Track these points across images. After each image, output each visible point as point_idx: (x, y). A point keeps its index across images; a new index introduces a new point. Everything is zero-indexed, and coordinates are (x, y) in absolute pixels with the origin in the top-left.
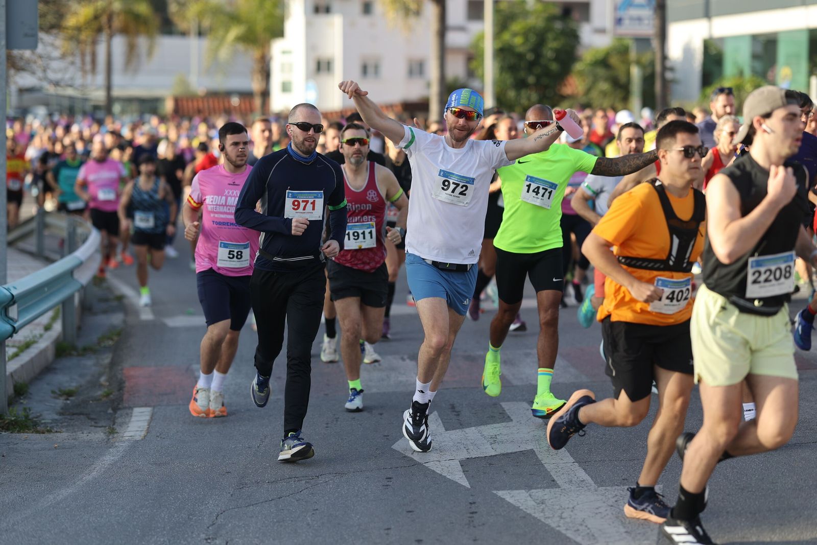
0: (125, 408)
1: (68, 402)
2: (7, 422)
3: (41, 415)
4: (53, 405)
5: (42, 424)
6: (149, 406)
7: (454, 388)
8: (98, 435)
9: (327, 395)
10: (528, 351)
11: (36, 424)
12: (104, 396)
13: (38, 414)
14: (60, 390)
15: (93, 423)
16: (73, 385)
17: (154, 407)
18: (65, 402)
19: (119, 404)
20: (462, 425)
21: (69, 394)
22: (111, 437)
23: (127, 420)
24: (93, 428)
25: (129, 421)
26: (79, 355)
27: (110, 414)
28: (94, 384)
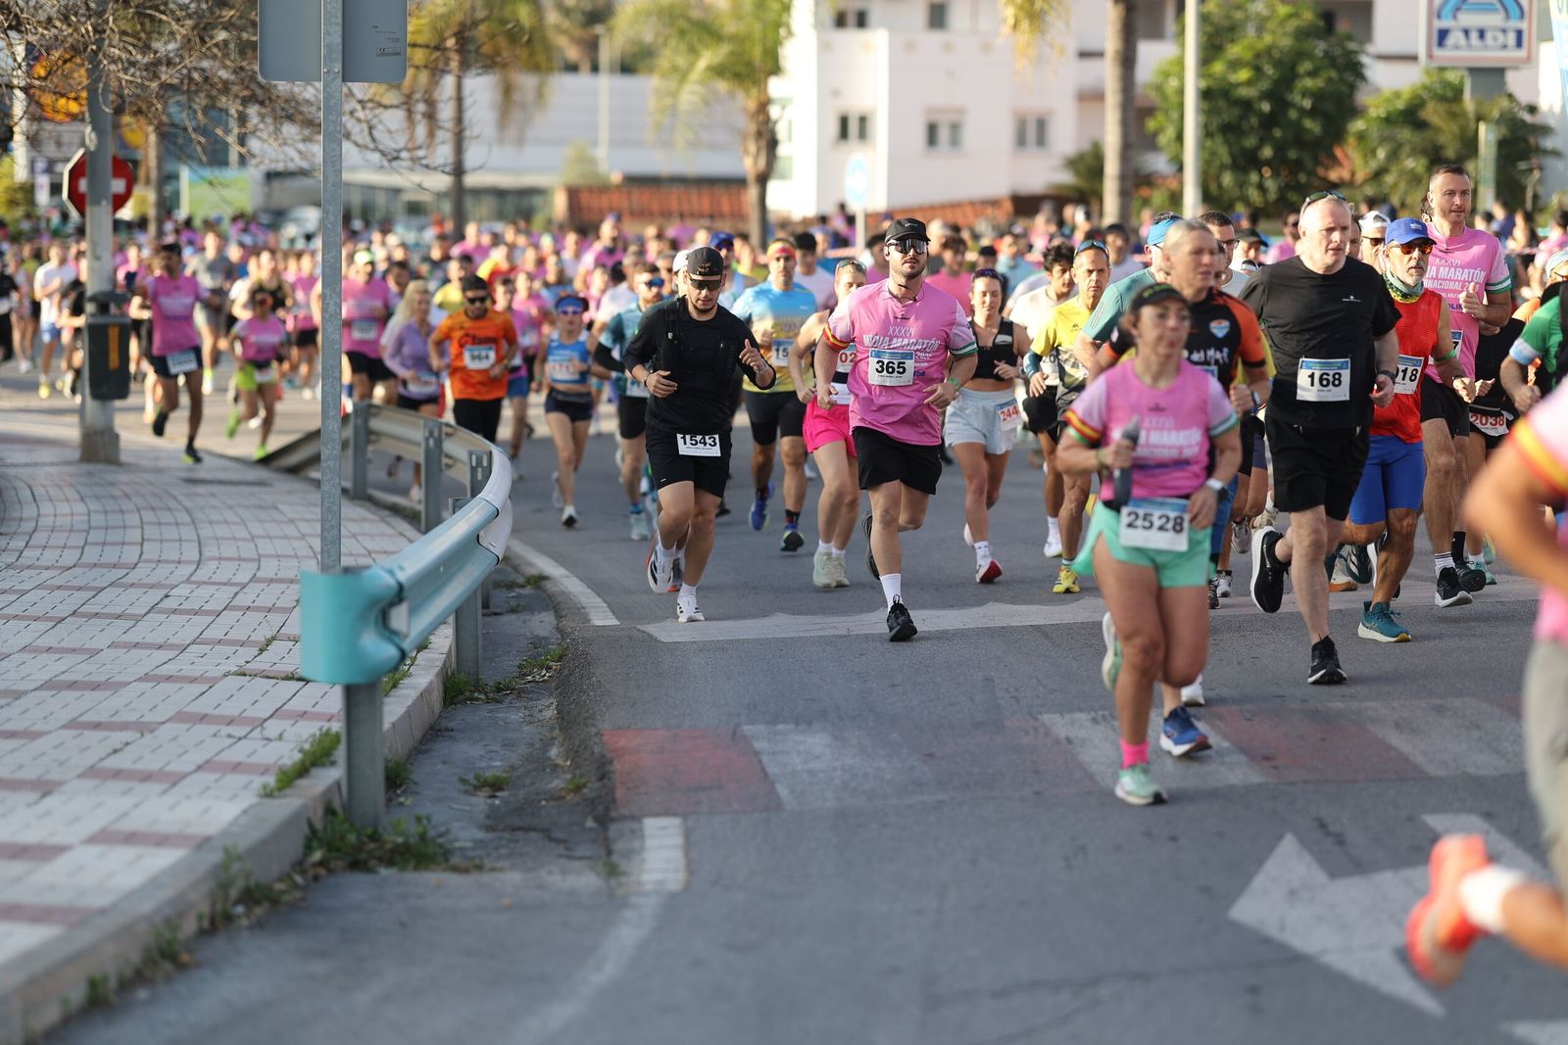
0: (623, 818)
1: (497, 802)
2: (389, 846)
3: (447, 832)
4: (467, 808)
5: (455, 849)
6: (674, 814)
7: (1306, 782)
8: (585, 880)
9: (1038, 793)
10: (1439, 702)
11: (447, 854)
12: (572, 791)
13: (443, 829)
14: (477, 777)
15: (561, 850)
16: (495, 767)
17: (685, 816)
18: (489, 801)
19: (607, 809)
20: (1359, 867)
21: (495, 786)
22: (613, 882)
23: (636, 845)
24: (563, 861)
25: (643, 848)
26: (488, 701)
27: (591, 829)
28: (541, 764)
